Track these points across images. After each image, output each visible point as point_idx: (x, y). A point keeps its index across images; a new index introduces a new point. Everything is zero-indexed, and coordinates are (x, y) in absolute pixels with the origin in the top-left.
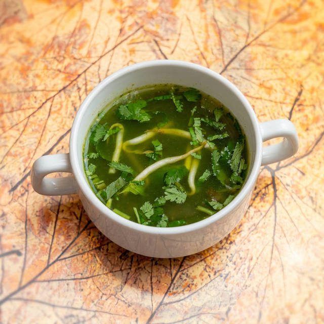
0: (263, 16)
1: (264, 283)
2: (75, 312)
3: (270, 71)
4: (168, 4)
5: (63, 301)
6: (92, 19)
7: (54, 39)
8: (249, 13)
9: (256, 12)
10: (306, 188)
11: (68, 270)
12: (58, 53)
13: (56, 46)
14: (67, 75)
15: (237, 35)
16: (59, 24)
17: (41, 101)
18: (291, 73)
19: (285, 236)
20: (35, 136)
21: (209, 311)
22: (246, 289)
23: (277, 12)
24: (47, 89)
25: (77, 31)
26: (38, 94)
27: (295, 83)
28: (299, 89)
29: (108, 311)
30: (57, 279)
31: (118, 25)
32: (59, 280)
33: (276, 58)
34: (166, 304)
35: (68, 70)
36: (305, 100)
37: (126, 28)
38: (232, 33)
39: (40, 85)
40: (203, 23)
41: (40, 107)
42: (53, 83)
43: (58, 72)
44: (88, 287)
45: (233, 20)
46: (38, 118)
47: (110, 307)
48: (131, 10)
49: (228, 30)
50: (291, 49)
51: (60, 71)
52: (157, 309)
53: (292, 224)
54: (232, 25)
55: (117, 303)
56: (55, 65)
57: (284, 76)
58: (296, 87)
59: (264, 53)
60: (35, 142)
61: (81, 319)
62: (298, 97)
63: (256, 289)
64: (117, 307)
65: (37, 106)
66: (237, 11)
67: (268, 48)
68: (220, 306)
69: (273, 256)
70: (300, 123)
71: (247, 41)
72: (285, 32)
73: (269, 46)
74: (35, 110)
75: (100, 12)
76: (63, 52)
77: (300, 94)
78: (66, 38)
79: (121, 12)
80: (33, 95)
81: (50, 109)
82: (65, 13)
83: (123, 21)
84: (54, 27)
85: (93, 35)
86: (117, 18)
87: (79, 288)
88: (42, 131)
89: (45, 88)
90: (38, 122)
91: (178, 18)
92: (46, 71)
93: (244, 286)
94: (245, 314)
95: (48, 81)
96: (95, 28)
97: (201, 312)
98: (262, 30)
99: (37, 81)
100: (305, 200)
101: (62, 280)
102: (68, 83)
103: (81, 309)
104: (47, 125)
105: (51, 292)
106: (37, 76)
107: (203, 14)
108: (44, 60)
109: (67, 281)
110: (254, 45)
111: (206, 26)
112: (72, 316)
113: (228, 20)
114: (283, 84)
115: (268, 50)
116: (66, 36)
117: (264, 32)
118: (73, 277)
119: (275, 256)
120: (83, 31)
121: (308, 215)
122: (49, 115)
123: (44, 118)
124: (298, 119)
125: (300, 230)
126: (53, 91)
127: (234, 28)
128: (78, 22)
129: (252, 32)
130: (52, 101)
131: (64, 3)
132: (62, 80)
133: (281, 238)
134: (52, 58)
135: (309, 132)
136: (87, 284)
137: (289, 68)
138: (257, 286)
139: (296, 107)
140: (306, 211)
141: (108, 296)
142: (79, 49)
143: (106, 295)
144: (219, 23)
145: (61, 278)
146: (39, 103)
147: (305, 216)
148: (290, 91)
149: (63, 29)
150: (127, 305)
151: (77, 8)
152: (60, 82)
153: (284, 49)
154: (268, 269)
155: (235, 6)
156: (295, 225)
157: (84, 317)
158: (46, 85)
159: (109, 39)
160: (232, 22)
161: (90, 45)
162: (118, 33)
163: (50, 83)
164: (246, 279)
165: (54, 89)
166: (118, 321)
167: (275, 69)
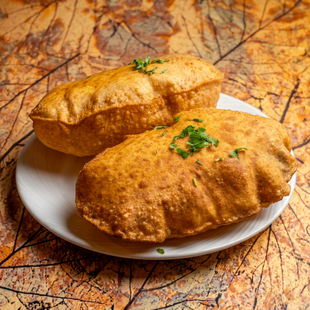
0: (258, 15)
1: (260, 270)
2: (39, 299)
3: (265, 66)
4: (162, 4)
5: (28, 288)
6: (66, 18)
7: (28, 36)
8: (244, 12)
9: (251, 11)
10: (305, 175)
11: (35, 257)
12: (32, 49)
13: (30, 43)
14: (40, 70)
15: (233, 33)
16: (33, 23)
17: (13, 93)
18: (288, 67)
19: (283, 223)
20: (6, 127)
21: (196, 297)
22: (239, 274)
23: (272, 11)
24: (20, 83)
25: (51, 30)
26: (11, 88)
27: (291, 77)
28: (296, 83)
29: (79, 298)
30: (23, 265)
31: (92, 24)
32: (25, 266)
33: (272, 53)
34: (146, 291)
35: (41, 65)
36: (302, 93)
37: (101, 27)
38: (228, 31)
39: (13, 78)
40: (198, 21)
41: (12, 100)
42: (26, 77)
43: (30, 67)
44: (56, 273)
45: (229, 19)
46: (10, 110)
47: (82, 293)
48: (105, 10)
49: (223, 28)
50: (286, 45)
51: (33, 66)
52: (136, 295)
53: (291, 211)
54: (227, 23)
55: (90, 290)
56: (28, 60)
57: (280, 70)
58: (292, 80)
59: (260, 49)
60: (7, 133)
61: (46, 306)
62: (295, 90)
63: (251, 275)
64: (90, 294)
65: (9, 98)
66: (232, 11)
67: (264, 44)
68: (209, 292)
69: (270, 243)
70: (297, 114)
71: (242, 38)
72: (280, 30)
73: (265, 42)
74: (7, 102)
75: (74, 11)
76: (36, 49)
77: (297, 87)
78: (41, 36)
79: (95, 11)
80: (6, 89)
81: (22, 102)
82: (39, 13)
83: (98, 20)
84: (28, 26)
85: (67, 34)
86: (91, 17)
87: (44, 274)
88: (13, 122)
89: (18, 82)
90: (10, 114)
91: (173, 17)
92: (19, 66)
93: (236, 273)
94: (238, 301)
95: (20, 76)
96: (69, 26)
97: (186, 298)
98: (257, 28)
99: (10, 75)
100: (304, 187)
101: (28, 266)
102: (40, 77)
103: (47, 295)
104: (19, 117)
105: (15, 278)
106: (10, 70)
107: (199, 13)
108: (17, 56)
109: (33, 268)
110: (249, 42)
111: (202, 25)
112: (36, 302)
113: (223, 19)
114: (280, 77)
115: (264, 47)
116: (40, 34)
117: (260, 29)
118: (39, 264)
119: (273, 242)
120: (57, 29)
121: (307, 202)
122: (21, 108)
123: (16, 110)
124: (296, 110)
125: (299, 217)
126: (25, 85)
127: (229, 26)
128: (52, 21)
129: (247, 30)
130: (25, 94)
131: (38, 4)
132: (36, 74)
133: (279, 224)
134: (26, 54)
135: (306, 122)
136: (54, 271)
137: (285, 63)
138: (251, 272)
139: (293, 99)
140: (306, 197)
141: (79, 282)
142: (53, 45)
143: (77, 281)
144: (214, 22)
145: (27, 264)
146: (11, 96)
147: (304, 203)
148: (287, 84)
149: (37, 27)
150: (101, 292)
151: (51, 8)
152: (32, 76)
153: (280, 45)
154: (264, 255)
155: (230, 6)
156: (293, 212)
157: (49, 304)
158: (19, 79)
159: (83, 36)
160: (228, 21)
161: (64, 42)
162: (92, 31)
163: (23, 77)
164: (239, 265)
165: (27, 83)
166: (91, 308)
167: (270, 64)
